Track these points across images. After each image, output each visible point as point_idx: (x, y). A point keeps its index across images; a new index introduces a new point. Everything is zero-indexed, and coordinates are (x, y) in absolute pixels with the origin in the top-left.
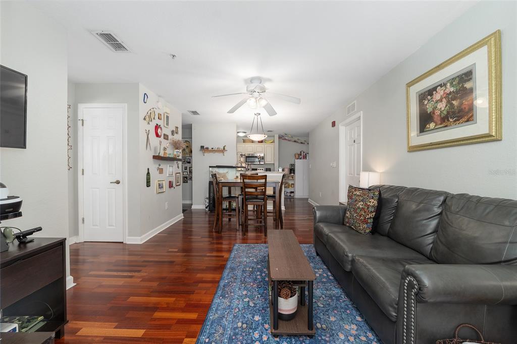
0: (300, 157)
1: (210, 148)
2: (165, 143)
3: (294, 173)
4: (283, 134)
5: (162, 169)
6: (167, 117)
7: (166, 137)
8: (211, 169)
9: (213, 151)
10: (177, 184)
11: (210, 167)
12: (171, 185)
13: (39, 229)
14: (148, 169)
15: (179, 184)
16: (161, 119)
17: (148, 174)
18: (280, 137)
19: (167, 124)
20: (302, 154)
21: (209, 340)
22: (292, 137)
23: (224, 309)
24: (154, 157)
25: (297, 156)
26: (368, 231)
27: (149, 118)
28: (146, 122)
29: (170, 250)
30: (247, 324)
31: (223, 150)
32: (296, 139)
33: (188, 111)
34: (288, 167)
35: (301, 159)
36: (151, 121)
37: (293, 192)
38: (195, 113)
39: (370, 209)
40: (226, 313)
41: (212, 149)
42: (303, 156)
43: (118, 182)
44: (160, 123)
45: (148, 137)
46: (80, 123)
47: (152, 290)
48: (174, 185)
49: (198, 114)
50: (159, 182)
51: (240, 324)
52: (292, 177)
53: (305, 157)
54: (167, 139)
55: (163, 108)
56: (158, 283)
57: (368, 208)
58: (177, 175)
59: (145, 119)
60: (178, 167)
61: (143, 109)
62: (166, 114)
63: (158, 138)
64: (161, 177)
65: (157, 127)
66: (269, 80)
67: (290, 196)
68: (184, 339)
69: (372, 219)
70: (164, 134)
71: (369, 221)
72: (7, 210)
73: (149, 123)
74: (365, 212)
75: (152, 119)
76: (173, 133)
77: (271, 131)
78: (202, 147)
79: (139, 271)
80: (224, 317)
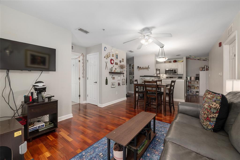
0: (204, 69)
1: (142, 67)
2: (116, 66)
3: (199, 80)
4: (189, 56)
5: (114, 77)
6: (117, 55)
7: (116, 64)
8: (141, 77)
9: (143, 68)
10: (123, 84)
11: (140, 76)
12: (119, 84)
13: (54, 96)
14: (107, 77)
15: (124, 84)
16: (113, 56)
17: (107, 79)
18: (187, 58)
19: (117, 58)
20: (205, 68)
21: (85, 154)
22: (195, 57)
23: (102, 144)
24: (110, 72)
25: (201, 69)
26: (210, 127)
27: (107, 56)
28: (105, 59)
29: (109, 112)
30: (104, 155)
31: (148, 68)
32: (198, 58)
33: (128, 51)
34: (195, 76)
35: (204, 70)
36: (108, 58)
37: (198, 92)
38: (131, 51)
39: (212, 110)
40: (101, 146)
41: (143, 67)
42: (206, 68)
43: (96, 82)
44: (114, 58)
45: (106, 64)
46: (87, 61)
47: (88, 126)
48: (121, 84)
49: (133, 52)
50: (112, 83)
51: (101, 154)
52: (198, 82)
53: (207, 69)
54: (117, 65)
55: (114, 51)
56: (92, 124)
57: (210, 109)
58: (123, 80)
59: (105, 57)
60: (124, 77)
61: (104, 54)
62: (116, 54)
63: (112, 65)
64: (113, 81)
65: (111, 60)
66: (153, 27)
67: (196, 94)
68: (78, 149)
69: (215, 119)
70: (115, 63)
71: (212, 120)
72: (41, 90)
73: (107, 59)
74: (208, 112)
75: (109, 57)
76: (120, 62)
77: (179, 55)
78: (138, 67)
79: (92, 117)
80: (99, 147)
